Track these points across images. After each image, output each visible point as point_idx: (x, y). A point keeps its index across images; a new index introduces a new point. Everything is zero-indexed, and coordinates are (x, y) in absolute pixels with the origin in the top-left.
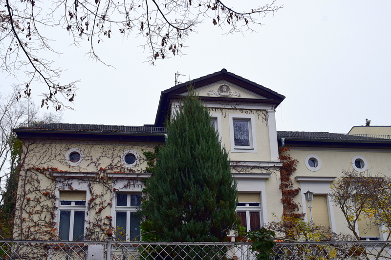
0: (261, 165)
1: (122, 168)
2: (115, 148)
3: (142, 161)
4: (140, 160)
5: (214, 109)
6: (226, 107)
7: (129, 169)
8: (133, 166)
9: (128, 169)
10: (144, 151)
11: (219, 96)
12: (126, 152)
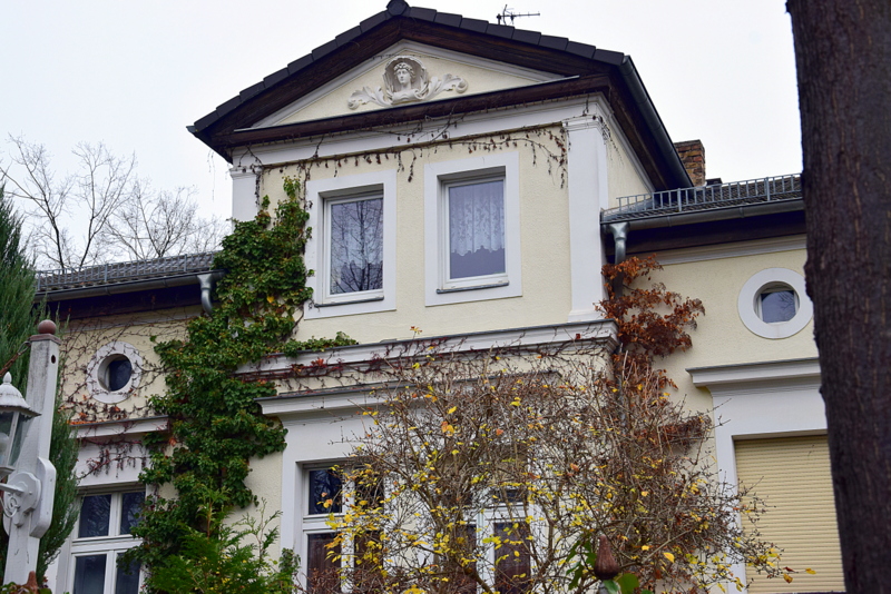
0: (526, 341)
1: (89, 407)
2: (71, 343)
3: (149, 378)
4: (144, 372)
5: (373, 158)
6: (414, 141)
7: (109, 407)
8: (122, 398)
9: (105, 410)
10: (159, 340)
11: (388, 104)
12: (103, 352)
